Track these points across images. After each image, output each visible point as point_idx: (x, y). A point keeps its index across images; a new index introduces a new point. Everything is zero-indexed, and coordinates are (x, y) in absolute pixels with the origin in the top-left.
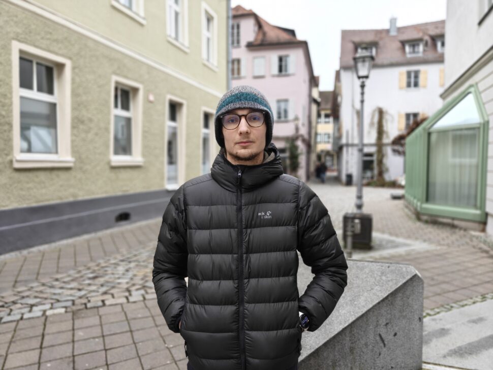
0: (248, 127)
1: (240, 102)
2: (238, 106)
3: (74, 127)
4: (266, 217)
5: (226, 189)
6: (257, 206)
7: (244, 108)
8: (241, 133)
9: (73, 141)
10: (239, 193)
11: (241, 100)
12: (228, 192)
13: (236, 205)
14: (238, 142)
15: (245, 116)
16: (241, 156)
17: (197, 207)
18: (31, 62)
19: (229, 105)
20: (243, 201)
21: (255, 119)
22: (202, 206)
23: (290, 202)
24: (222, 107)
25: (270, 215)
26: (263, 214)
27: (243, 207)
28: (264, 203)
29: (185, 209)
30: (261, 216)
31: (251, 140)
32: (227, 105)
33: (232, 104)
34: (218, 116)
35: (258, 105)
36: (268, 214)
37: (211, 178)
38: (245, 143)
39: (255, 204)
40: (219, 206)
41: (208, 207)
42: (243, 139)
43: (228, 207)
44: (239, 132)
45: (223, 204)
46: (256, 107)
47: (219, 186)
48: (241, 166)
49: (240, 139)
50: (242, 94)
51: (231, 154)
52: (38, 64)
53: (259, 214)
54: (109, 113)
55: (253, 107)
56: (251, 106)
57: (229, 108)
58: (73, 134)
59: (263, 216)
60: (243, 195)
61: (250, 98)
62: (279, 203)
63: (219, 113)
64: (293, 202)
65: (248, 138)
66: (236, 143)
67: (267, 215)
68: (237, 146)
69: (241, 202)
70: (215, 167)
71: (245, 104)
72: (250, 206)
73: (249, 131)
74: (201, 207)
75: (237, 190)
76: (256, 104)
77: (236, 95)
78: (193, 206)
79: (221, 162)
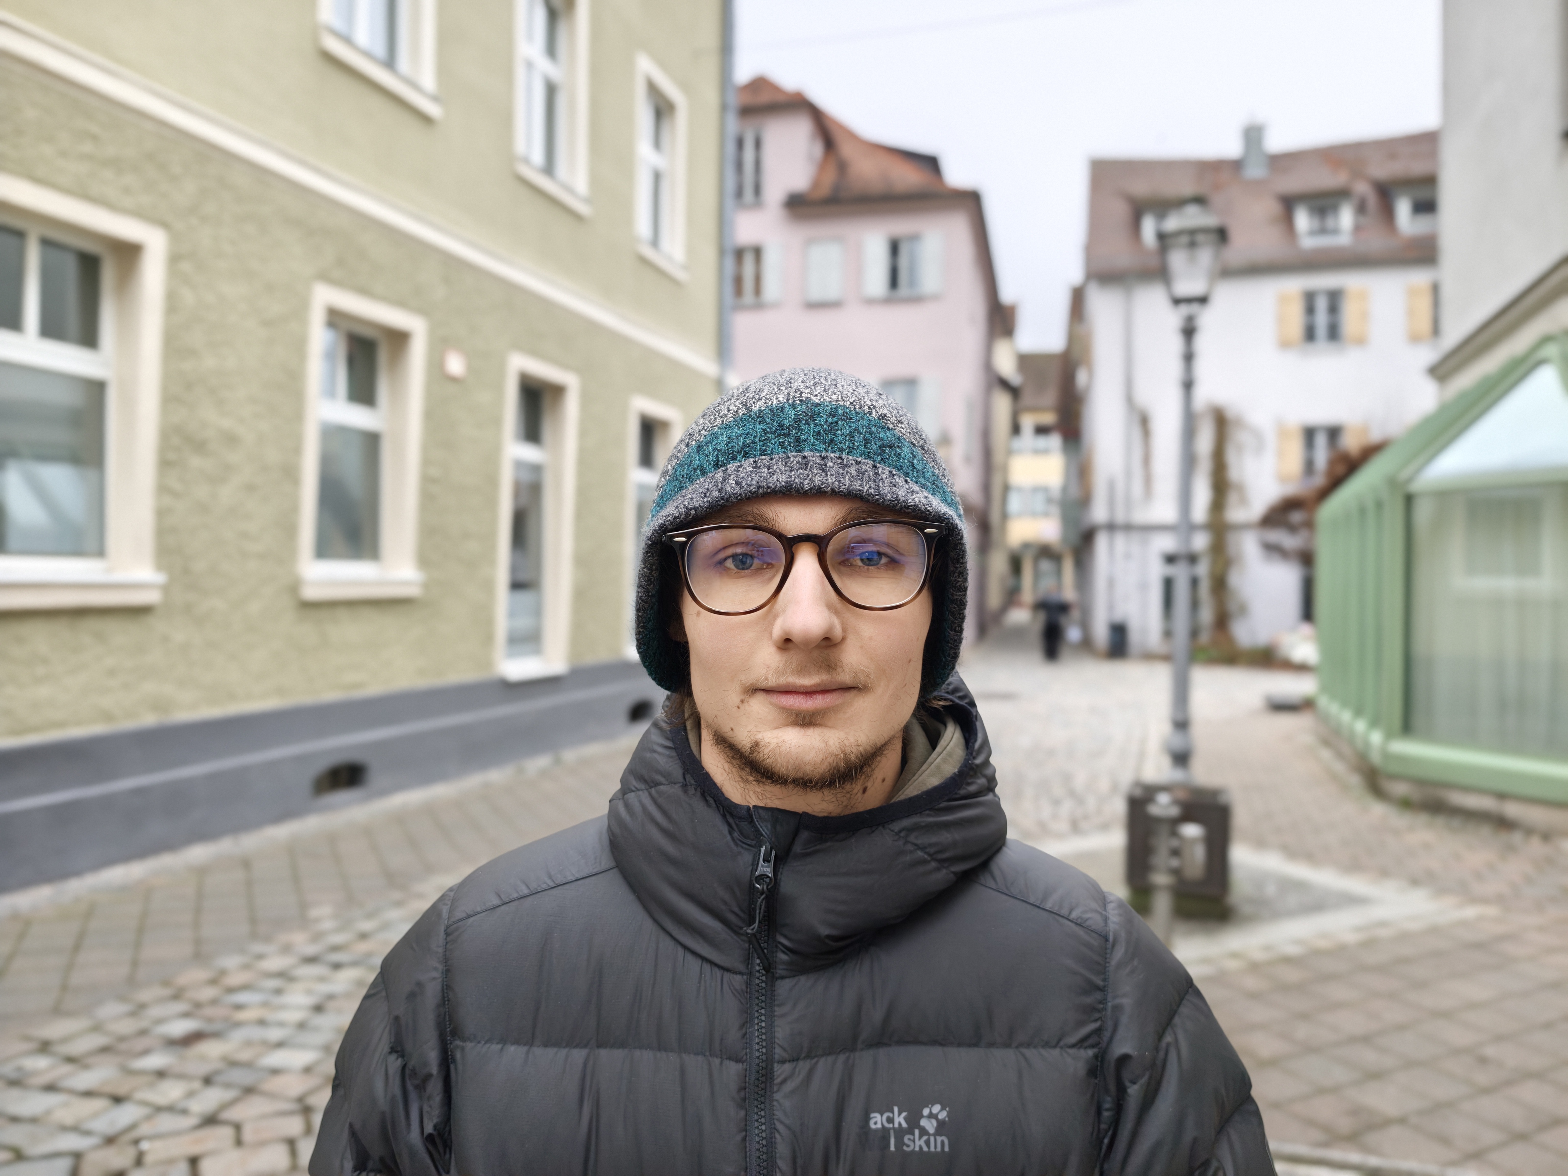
0: (830, 607)
1: (795, 458)
2: (780, 478)
3: (165, 464)
4: (915, 1143)
5: (686, 948)
6: (864, 1059)
7: (817, 495)
8: (788, 640)
9: (161, 513)
10: (760, 979)
11: (798, 444)
12: (694, 964)
13: (738, 1060)
14: (764, 684)
15: (819, 542)
16: (781, 765)
17: (515, 1052)
18: (20, 235)
19: (732, 467)
20: (782, 1032)
21: (870, 561)
22: (546, 1045)
23: (1056, 1043)
24: (691, 480)
25: (941, 1127)
26: (900, 1120)
27: (781, 1071)
28: (903, 1042)
29: (446, 1061)
30: (884, 1133)
31: (845, 677)
32: (717, 465)
33: (748, 464)
34: (663, 529)
35: (900, 481)
36: (929, 1125)
37: (606, 861)
38: (809, 692)
39: (853, 1049)
40: (645, 1057)
41: (578, 1055)
42: (801, 670)
43: (695, 1064)
44: (777, 631)
45: (661, 1046)
46: (886, 490)
47: (649, 924)
48: (777, 815)
49: (780, 672)
50: (812, 413)
51: (724, 743)
52: (46, 243)
53: (877, 1121)
54: (298, 415)
55: (867, 488)
56: (856, 486)
57: (731, 487)
58: (162, 489)
59: (900, 1133)
60: (784, 987)
61: (851, 435)
62: (991, 1045)
63: (672, 510)
64: (1073, 1046)
65: (830, 666)
66: (754, 690)
67: (923, 1132)
68: (759, 706)
69: (770, 1043)
70: (631, 796)
71: (823, 469)
72: (823, 1064)
73: (838, 632)
74: (538, 1051)
75: (748, 961)
76: (884, 471)
77: (777, 412)
78: (496, 1047)
79: (666, 775)
